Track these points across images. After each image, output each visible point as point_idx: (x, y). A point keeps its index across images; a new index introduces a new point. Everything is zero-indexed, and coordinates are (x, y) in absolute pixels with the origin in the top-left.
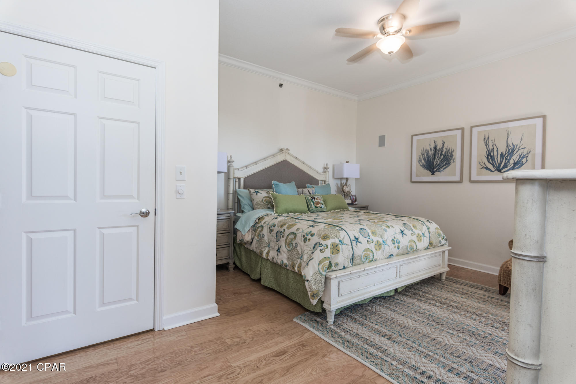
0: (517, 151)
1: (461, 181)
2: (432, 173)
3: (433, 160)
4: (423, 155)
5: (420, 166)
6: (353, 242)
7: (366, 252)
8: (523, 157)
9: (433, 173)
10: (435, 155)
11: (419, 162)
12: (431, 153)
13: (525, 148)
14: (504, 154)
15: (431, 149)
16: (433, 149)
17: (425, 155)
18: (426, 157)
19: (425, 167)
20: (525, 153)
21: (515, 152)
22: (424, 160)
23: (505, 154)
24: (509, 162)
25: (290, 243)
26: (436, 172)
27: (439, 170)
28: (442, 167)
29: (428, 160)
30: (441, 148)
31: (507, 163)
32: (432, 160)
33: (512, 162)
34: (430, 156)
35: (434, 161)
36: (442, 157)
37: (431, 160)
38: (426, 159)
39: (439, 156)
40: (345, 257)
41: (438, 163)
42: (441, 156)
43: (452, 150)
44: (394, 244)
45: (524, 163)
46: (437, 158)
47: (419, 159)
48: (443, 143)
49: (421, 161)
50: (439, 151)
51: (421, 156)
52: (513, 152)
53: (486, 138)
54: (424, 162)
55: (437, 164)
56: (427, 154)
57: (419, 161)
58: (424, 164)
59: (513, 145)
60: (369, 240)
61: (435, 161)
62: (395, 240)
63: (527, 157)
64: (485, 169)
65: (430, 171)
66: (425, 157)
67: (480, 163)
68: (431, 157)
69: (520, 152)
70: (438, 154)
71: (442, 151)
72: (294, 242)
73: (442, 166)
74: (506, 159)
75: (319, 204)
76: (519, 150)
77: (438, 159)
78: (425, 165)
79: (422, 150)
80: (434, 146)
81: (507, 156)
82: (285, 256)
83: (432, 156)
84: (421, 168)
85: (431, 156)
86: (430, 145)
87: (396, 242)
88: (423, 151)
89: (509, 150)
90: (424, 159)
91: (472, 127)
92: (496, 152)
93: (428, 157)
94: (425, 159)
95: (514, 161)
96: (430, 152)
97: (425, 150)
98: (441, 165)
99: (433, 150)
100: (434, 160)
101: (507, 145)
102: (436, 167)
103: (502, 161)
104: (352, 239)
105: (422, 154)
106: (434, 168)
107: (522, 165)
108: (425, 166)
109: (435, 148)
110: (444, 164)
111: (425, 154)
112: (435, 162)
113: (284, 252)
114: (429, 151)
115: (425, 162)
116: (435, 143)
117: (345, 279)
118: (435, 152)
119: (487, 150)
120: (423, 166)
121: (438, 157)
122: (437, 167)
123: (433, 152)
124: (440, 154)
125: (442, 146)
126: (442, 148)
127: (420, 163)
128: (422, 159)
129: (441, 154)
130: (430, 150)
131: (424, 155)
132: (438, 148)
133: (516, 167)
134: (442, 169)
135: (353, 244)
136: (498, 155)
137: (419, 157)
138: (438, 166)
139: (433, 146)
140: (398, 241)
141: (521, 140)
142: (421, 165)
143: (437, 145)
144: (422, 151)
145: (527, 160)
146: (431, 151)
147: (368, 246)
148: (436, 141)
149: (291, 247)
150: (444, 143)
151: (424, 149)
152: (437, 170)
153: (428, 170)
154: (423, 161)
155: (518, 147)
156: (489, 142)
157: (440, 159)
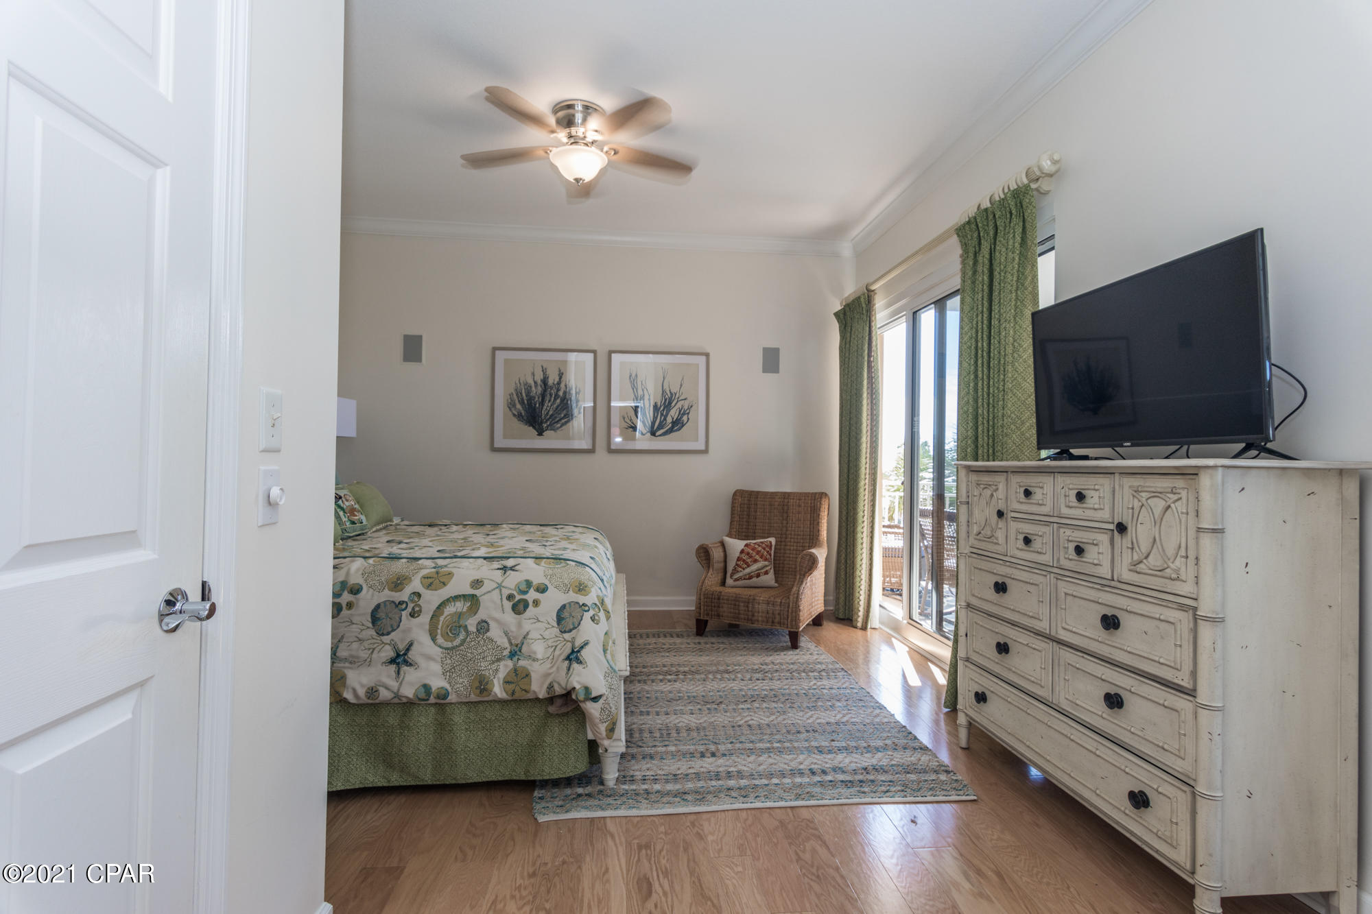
0: (676, 404)
1: (591, 451)
2: (537, 432)
3: (539, 405)
4: (519, 393)
5: (512, 416)
8: (684, 414)
9: (540, 434)
10: (543, 395)
11: (509, 408)
12: (536, 391)
13: (685, 399)
14: (659, 406)
15: (535, 383)
16: (539, 382)
17: (524, 395)
18: (525, 398)
19: (522, 418)
20: (686, 408)
21: (673, 404)
22: (520, 403)
23: (661, 406)
24: (665, 419)
25: (456, 626)
26: (546, 430)
27: (551, 427)
28: (558, 421)
29: (530, 404)
30: (555, 383)
31: (663, 421)
32: (537, 405)
33: (669, 420)
34: (535, 398)
35: (542, 408)
36: (558, 401)
37: (535, 405)
38: (526, 402)
39: (553, 399)
41: (551, 413)
42: (555, 399)
43: (578, 390)
45: (685, 423)
46: (547, 402)
47: (509, 401)
48: (559, 374)
49: (514, 406)
50: (551, 388)
51: (515, 396)
52: (670, 403)
53: (633, 375)
54: (521, 409)
55: (547, 413)
56: (528, 394)
57: (511, 405)
58: (521, 413)
59: (671, 392)
61: (545, 407)
63: (688, 413)
64: (631, 429)
65: (534, 427)
66: (523, 399)
67: (624, 418)
68: (537, 399)
69: (679, 405)
70: (551, 395)
71: (558, 390)
72: (472, 624)
73: (558, 419)
74: (662, 414)
75: (356, 513)
76: (677, 401)
77: (550, 404)
78: (523, 414)
79: (517, 382)
80: (542, 377)
81: (663, 410)
82: (436, 667)
83: (539, 398)
84: (515, 419)
85: (537, 397)
86: (533, 374)
88: (518, 385)
89: (666, 400)
90: (522, 402)
91: (610, 352)
92: (648, 402)
93: (530, 399)
95: (673, 419)
96: (533, 389)
97: (522, 384)
98: (556, 418)
99: (541, 386)
100: (543, 405)
101: (663, 392)
102: (546, 422)
103: (657, 418)
105: (516, 390)
106: (542, 423)
107: (683, 426)
109: (545, 381)
110: (562, 415)
111: (523, 391)
112: (544, 409)
113: (429, 658)
114: (531, 387)
115: (523, 407)
116: (544, 371)
118: (545, 391)
119: (635, 396)
120: (519, 416)
121: (549, 401)
122: (548, 419)
123: (540, 390)
124: (553, 396)
125: (557, 379)
126: (559, 383)
127: (513, 409)
128: (517, 402)
129: (557, 396)
130: (532, 384)
131: (521, 394)
132: (550, 382)
133: (676, 428)
134: (559, 425)
136: (650, 406)
137: (509, 397)
138: (550, 418)
139: (539, 376)
141: (681, 385)
142: (514, 415)
143: (548, 378)
144: (516, 384)
145: (688, 419)
146: (536, 386)
148: (546, 369)
149: (462, 637)
150: (562, 374)
151: (521, 382)
152: (548, 426)
153: (530, 426)
154: (519, 406)
155: (677, 397)
156: (637, 383)
157: (555, 406)
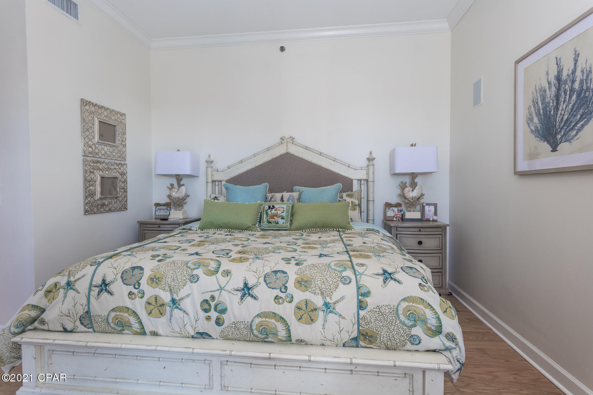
2: (552, 147)
3: (554, 112)
4: (535, 103)
5: (530, 133)
6: (93, 288)
7: (118, 313)
9: (554, 148)
10: (557, 97)
11: (528, 124)
12: (551, 93)
15: (549, 83)
16: (553, 81)
17: (540, 103)
18: (541, 107)
19: (539, 133)
22: (537, 116)
26: (560, 143)
27: (566, 138)
28: (574, 126)
29: (545, 114)
30: (570, 72)
32: (552, 112)
34: (549, 103)
35: (557, 115)
36: (574, 97)
37: (550, 112)
38: (542, 111)
39: (568, 98)
40: (62, 313)
41: (566, 117)
42: (571, 96)
44: (206, 311)
47: (528, 115)
48: (575, 58)
49: (532, 120)
50: (566, 82)
51: (532, 108)
54: (537, 122)
55: (562, 119)
56: (543, 98)
57: (530, 120)
58: (537, 127)
60: (135, 291)
61: (560, 112)
62: (213, 304)
65: (549, 142)
66: (539, 110)
68: (551, 104)
70: (566, 92)
71: (574, 81)
73: (574, 124)
75: (275, 217)
77: (565, 106)
78: (539, 128)
79: (534, 91)
80: (556, 73)
83: (553, 103)
84: (532, 136)
85: (551, 101)
86: (548, 74)
87: (213, 307)
88: (535, 93)
90: (538, 114)
94: (540, 114)
96: (548, 92)
97: (538, 91)
98: (572, 122)
99: (555, 85)
100: (557, 111)
102: (561, 131)
104: (94, 283)
105: (533, 101)
106: (556, 133)
108: (538, 131)
109: (559, 77)
110: (579, 117)
111: (539, 99)
114: (545, 91)
115: (539, 120)
116: (559, 63)
117: (62, 351)
118: (559, 89)
120: (536, 132)
121: (564, 102)
122: (563, 128)
123: (553, 89)
124: (569, 92)
125: (572, 67)
126: (574, 72)
127: (531, 125)
128: (534, 115)
129: (572, 90)
130: (547, 86)
131: (537, 103)
132: (565, 74)
134: (574, 133)
135: (92, 293)
138: (565, 125)
139: (553, 72)
140: (219, 308)
142: (532, 132)
143: (562, 69)
144: (533, 93)
146: (550, 88)
147: (128, 303)
148: (561, 59)
150: (578, 55)
151: (537, 88)
152: (562, 137)
153: (544, 141)
154: (536, 120)
